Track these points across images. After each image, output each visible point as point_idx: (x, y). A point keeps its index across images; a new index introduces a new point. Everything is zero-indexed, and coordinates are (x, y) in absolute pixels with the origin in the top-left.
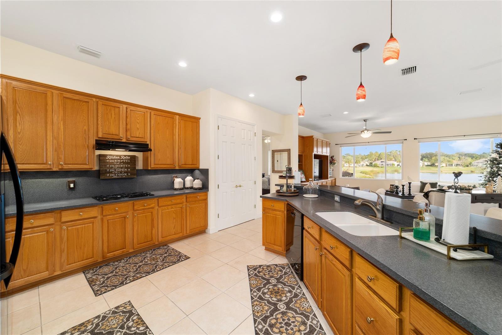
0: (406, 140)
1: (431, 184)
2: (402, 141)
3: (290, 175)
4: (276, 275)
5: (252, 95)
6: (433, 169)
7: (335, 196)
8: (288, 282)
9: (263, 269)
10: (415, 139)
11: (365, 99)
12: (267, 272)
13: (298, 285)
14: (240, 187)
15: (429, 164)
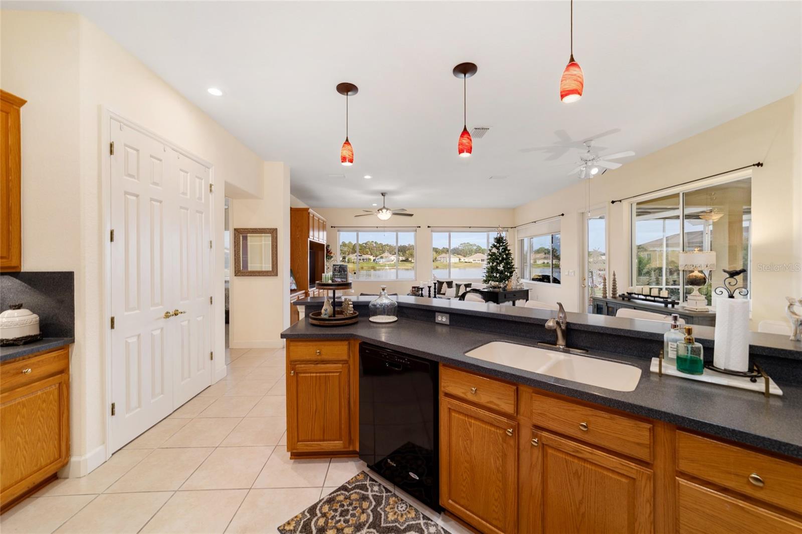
0: (420, 227)
1: (447, 282)
2: (414, 229)
3: (344, 280)
4: (363, 518)
5: (215, 92)
6: (408, 265)
7: (437, 314)
8: (397, 519)
9: (324, 515)
10: (428, 227)
11: (470, 153)
12: (340, 521)
13: (421, 516)
14: (176, 314)
15: (404, 259)
